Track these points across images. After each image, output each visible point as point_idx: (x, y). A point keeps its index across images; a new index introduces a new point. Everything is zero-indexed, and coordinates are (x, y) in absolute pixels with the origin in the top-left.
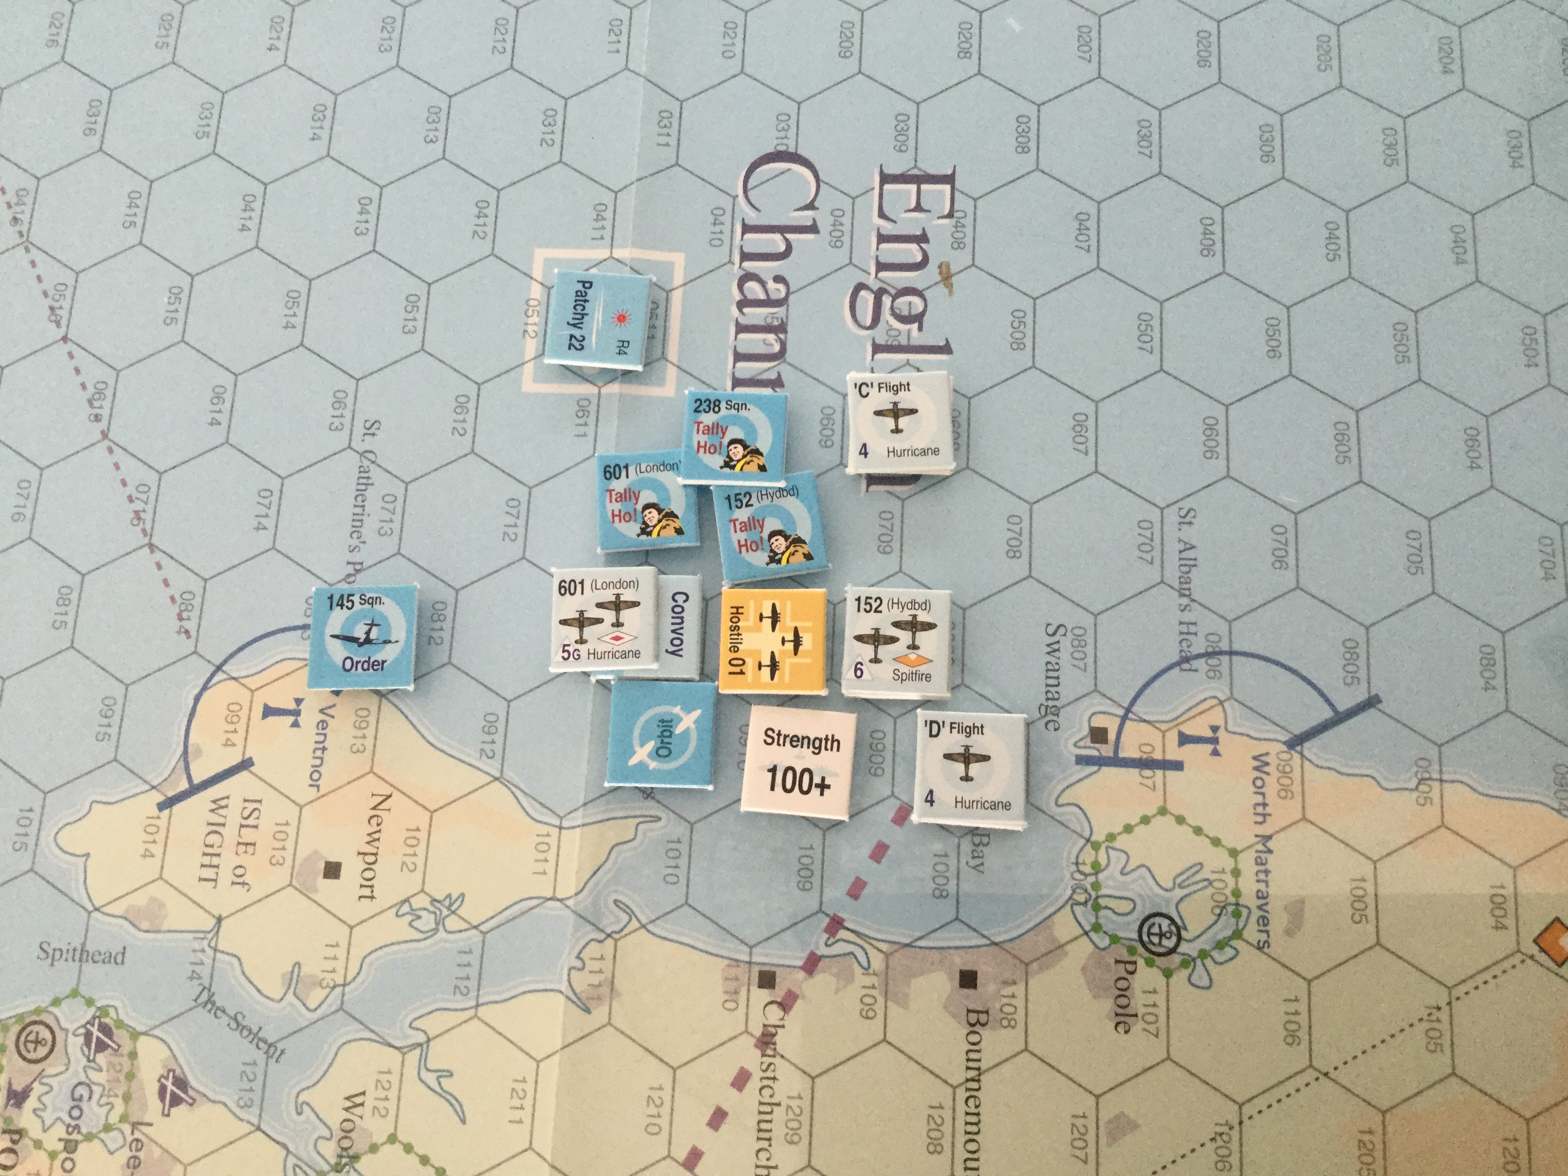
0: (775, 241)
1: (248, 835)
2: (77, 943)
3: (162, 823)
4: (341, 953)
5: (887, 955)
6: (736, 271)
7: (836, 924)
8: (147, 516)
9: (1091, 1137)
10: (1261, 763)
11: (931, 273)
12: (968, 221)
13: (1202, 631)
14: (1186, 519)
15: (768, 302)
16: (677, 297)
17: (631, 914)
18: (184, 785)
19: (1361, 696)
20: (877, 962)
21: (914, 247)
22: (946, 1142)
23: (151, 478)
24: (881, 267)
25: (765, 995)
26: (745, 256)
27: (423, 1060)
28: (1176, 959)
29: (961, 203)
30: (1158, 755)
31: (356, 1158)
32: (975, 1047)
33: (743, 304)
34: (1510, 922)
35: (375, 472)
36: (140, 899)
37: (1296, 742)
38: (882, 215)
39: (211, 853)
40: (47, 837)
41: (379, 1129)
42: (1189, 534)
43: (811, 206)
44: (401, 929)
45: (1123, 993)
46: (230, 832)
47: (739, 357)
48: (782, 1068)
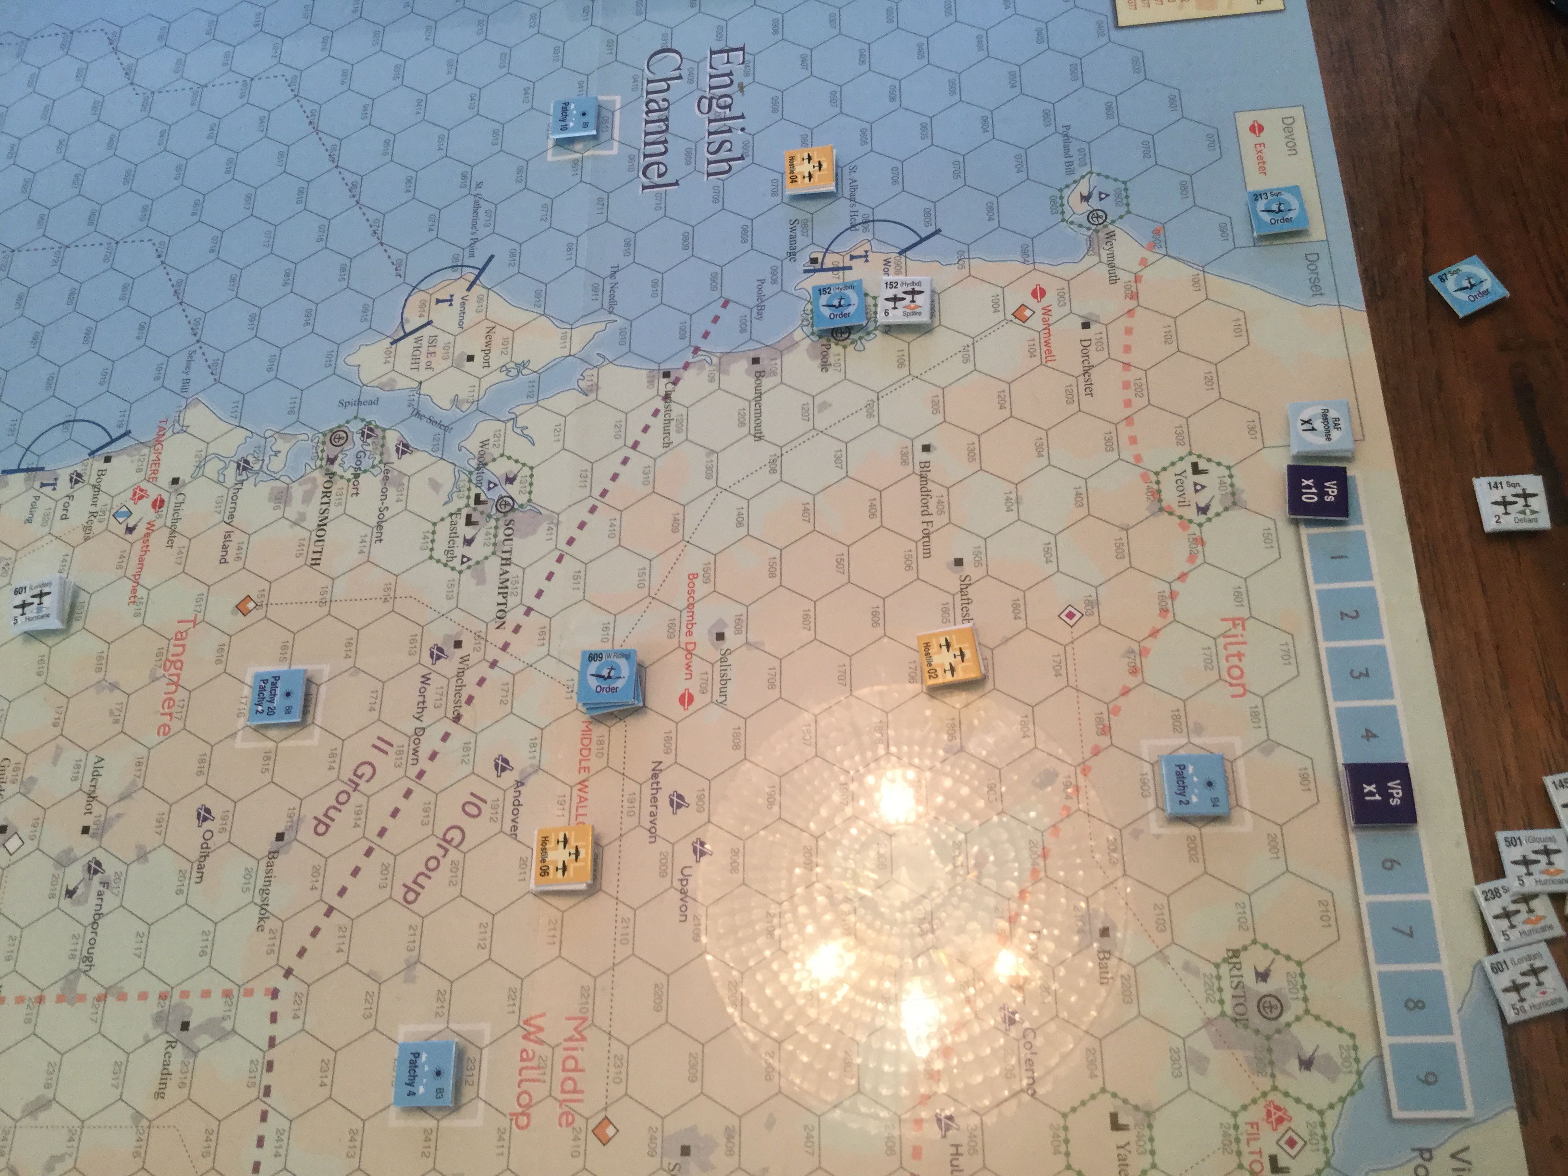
0: (663, 85)
1: (431, 350)
2: (356, 399)
3: (393, 350)
4: (476, 389)
5: (720, 358)
6: (644, 99)
7: (696, 350)
8: (379, 232)
9: (811, 411)
10: (887, 262)
11: (735, 87)
12: (751, 65)
13: (860, 214)
14: (853, 170)
15: (660, 110)
16: (617, 115)
17: (604, 358)
18: (402, 334)
19: (932, 229)
20: (715, 360)
21: (726, 78)
22: (747, 422)
23: (381, 216)
24: (711, 88)
25: (666, 380)
26: (648, 93)
27: (515, 425)
28: (849, 341)
29: (747, 57)
30: (841, 265)
31: (486, 464)
32: (759, 385)
33: (647, 113)
34: (1001, 308)
35: (481, 202)
36: (384, 379)
37: (902, 252)
38: (711, 67)
39: (415, 359)
40: (340, 361)
41: (496, 452)
42: (854, 176)
43: (679, 68)
44: (503, 376)
45: (825, 356)
46: (424, 349)
47: (647, 134)
48: (673, 406)
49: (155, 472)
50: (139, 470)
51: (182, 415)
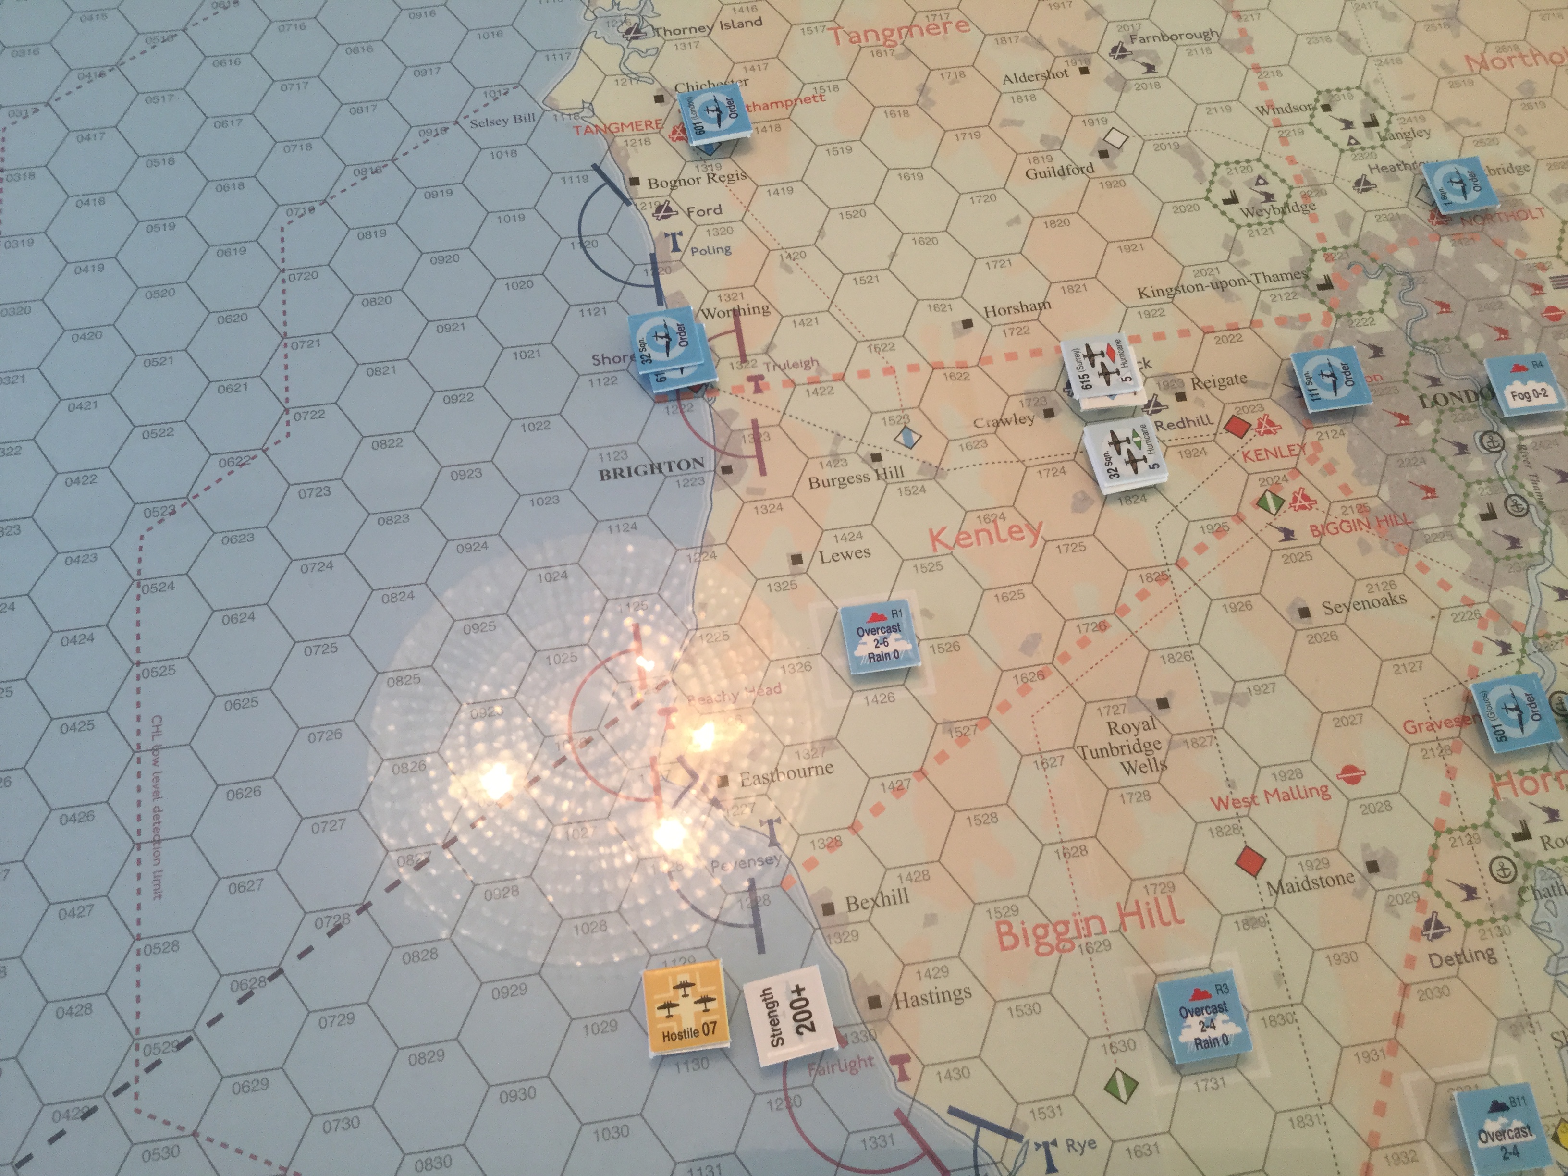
49: (648, 124)
50: (648, 142)
51: (567, 112)
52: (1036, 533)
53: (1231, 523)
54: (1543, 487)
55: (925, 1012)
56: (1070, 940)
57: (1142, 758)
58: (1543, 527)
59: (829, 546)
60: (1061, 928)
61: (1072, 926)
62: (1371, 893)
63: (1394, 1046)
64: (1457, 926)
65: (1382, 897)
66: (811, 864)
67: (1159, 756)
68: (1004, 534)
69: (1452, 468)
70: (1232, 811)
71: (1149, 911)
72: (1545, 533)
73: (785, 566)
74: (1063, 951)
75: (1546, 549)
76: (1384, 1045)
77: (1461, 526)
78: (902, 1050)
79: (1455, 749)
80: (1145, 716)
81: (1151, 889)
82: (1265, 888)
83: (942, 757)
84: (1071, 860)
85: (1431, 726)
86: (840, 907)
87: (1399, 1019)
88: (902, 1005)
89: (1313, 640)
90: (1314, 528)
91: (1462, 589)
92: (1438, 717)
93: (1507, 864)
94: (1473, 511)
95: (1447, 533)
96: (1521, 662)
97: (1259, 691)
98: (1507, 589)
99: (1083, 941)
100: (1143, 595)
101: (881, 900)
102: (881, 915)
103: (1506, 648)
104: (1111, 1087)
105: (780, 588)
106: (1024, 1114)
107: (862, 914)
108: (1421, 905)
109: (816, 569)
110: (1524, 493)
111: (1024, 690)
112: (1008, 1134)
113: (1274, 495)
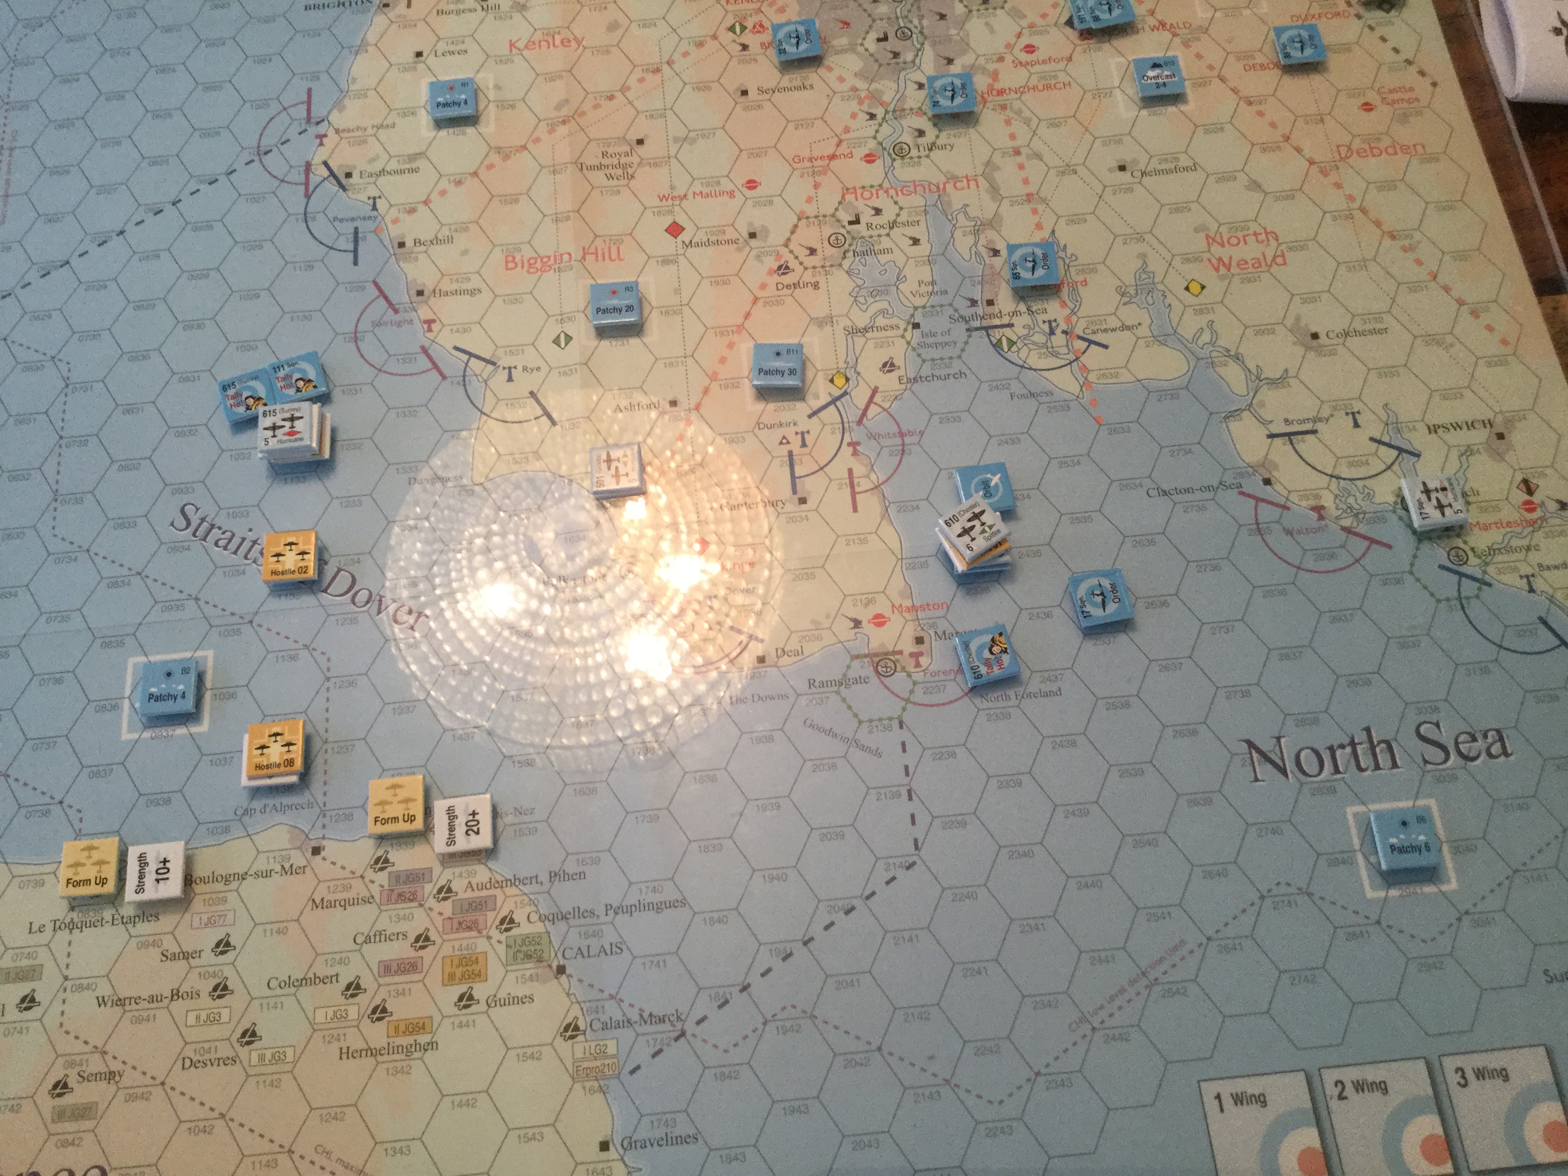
52: (579, 43)
53: (708, 39)
54: (925, 22)
55: (450, 299)
56: (550, 267)
57: (620, 172)
58: (918, 46)
59: (441, 47)
60: (545, 260)
61: (552, 258)
62: (747, 249)
63: (740, 328)
64: (799, 269)
65: (754, 253)
66: (395, 221)
67: (630, 171)
68: (558, 42)
69: (865, 10)
70: (670, 202)
71: (603, 254)
72: (919, 50)
73: (410, 57)
74: (543, 272)
75: (917, 61)
76: (735, 329)
77: (862, 44)
78: (433, 317)
79: (824, 171)
80: (628, 149)
81: (608, 241)
82: (680, 244)
83: (490, 167)
84: (560, 224)
85: (810, 160)
86: (409, 243)
87: (747, 315)
88: (437, 295)
89: (746, 109)
90: (762, 45)
91: (851, 81)
92: (816, 154)
93: (840, 237)
94: (873, 36)
95: (852, 48)
96: (880, 125)
97: (704, 136)
98: (882, 82)
99: (556, 266)
100: (641, 80)
101: (436, 241)
102: (434, 250)
103: (872, 116)
104: (556, 341)
105: (405, 70)
106: (500, 352)
107: (423, 248)
108: (778, 256)
109: (431, 60)
110: (911, 26)
111: (552, 131)
112: (488, 362)
113: (741, 24)
